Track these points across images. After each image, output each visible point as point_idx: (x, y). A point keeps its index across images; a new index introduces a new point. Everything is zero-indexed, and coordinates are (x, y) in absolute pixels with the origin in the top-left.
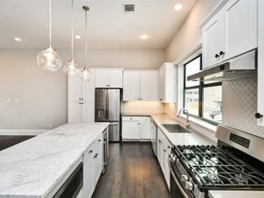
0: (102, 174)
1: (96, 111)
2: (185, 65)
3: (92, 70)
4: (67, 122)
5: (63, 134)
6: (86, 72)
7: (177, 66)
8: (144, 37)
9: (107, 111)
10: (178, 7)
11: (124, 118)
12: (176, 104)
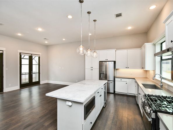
0: (103, 107)
1: (100, 74)
2: (162, 44)
3: (97, 51)
4: (85, 79)
5: (85, 84)
6: (95, 54)
7: (155, 45)
8: (130, 28)
9: (106, 75)
10: (153, 7)
11: (116, 79)
12: (154, 71)
